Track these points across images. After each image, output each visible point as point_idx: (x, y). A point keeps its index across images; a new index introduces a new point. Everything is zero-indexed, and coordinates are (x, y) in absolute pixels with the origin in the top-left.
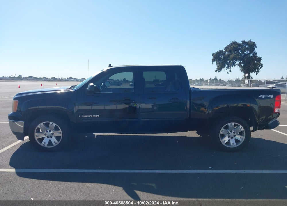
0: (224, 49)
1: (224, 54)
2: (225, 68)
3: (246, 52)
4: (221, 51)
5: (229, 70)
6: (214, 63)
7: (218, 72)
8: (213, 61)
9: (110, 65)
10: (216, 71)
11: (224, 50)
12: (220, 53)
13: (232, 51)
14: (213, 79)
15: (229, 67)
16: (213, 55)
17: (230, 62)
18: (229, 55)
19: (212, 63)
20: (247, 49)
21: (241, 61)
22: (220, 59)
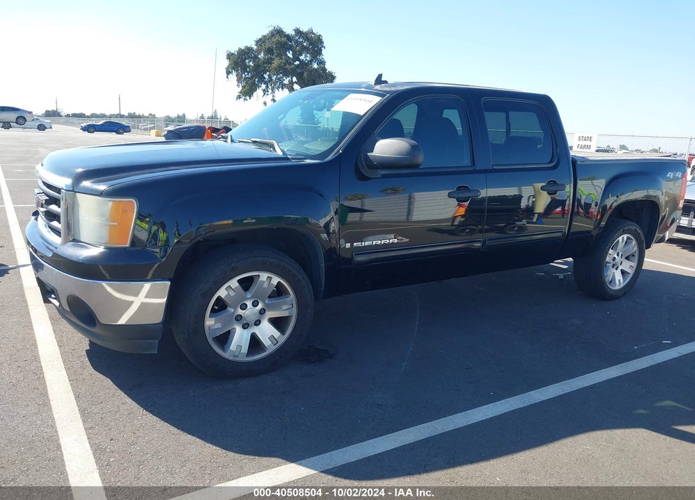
0: (255, 43)
1: (256, 57)
2: (259, 92)
3: (302, 57)
4: (249, 49)
5: (270, 97)
6: (230, 76)
7: (242, 99)
8: (228, 73)
9: (380, 76)
10: (239, 97)
11: (255, 47)
12: (245, 53)
13: (275, 51)
14: (209, 118)
15: (270, 91)
16: (230, 56)
17: (270, 77)
18: (269, 61)
19: (227, 77)
20: (305, 49)
21: (292, 78)
22: (244, 68)
